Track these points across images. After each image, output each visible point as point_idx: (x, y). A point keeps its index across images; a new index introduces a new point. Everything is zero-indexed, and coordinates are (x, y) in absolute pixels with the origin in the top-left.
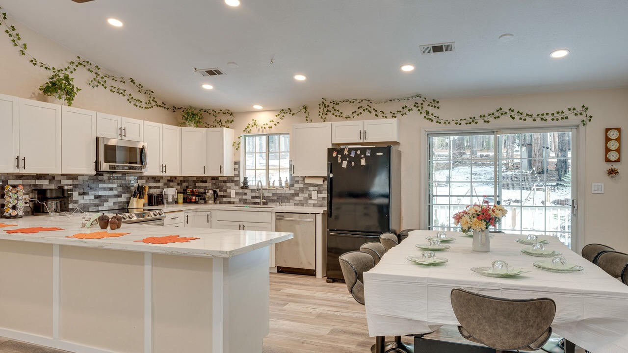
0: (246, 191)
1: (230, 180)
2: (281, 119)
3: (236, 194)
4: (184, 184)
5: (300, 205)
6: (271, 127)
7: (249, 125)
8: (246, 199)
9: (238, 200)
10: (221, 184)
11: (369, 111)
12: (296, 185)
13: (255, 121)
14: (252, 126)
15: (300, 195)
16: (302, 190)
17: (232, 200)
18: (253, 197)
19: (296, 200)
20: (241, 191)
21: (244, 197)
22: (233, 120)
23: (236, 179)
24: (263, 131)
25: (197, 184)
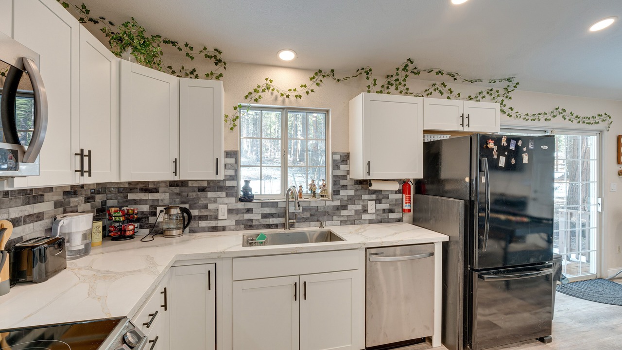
0: (249, 205)
1: (214, 186)
2: (318, 84)
3: (230, 211)
4: (99, 198)
5: (349, 223)
6: (300, 96)
7: (259, 87)
8: (251, 220)
9: (234, 223)
10: (194, 194)
11: (440, 91)
12: (343, 192)
13: (271, 81)
14: (264, 91)
15: (349, 207)
16: (351, 200)
17: (220, 224)
18: (265, 216)
19: (342, 216)
20: (240, 205)
21: (247, 216)
22: (221, 75)
23: (228, 184)
24: (284, 102)
25: (131, 196)
